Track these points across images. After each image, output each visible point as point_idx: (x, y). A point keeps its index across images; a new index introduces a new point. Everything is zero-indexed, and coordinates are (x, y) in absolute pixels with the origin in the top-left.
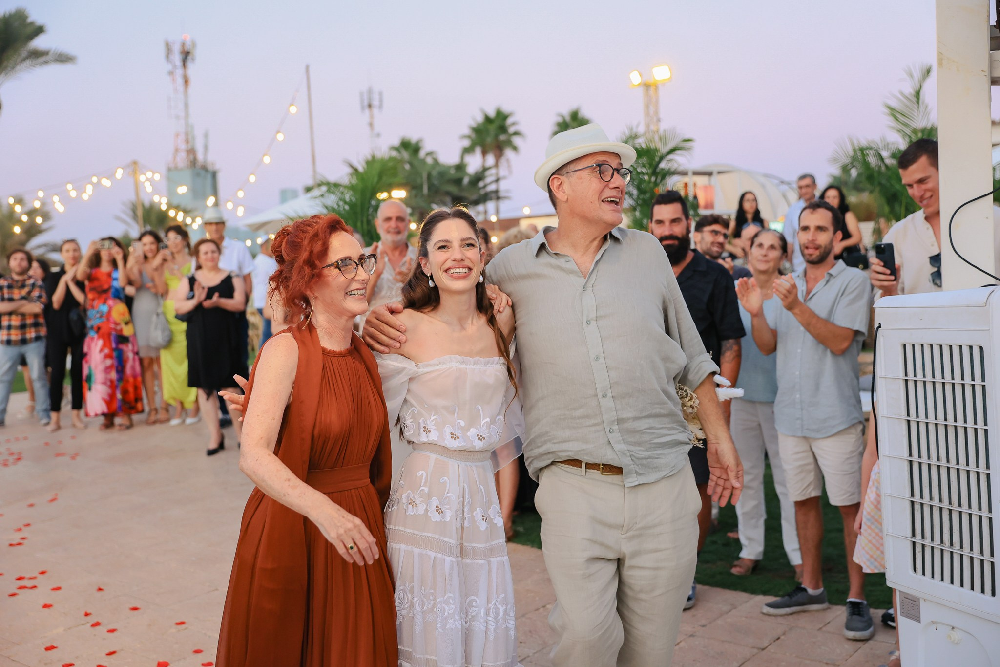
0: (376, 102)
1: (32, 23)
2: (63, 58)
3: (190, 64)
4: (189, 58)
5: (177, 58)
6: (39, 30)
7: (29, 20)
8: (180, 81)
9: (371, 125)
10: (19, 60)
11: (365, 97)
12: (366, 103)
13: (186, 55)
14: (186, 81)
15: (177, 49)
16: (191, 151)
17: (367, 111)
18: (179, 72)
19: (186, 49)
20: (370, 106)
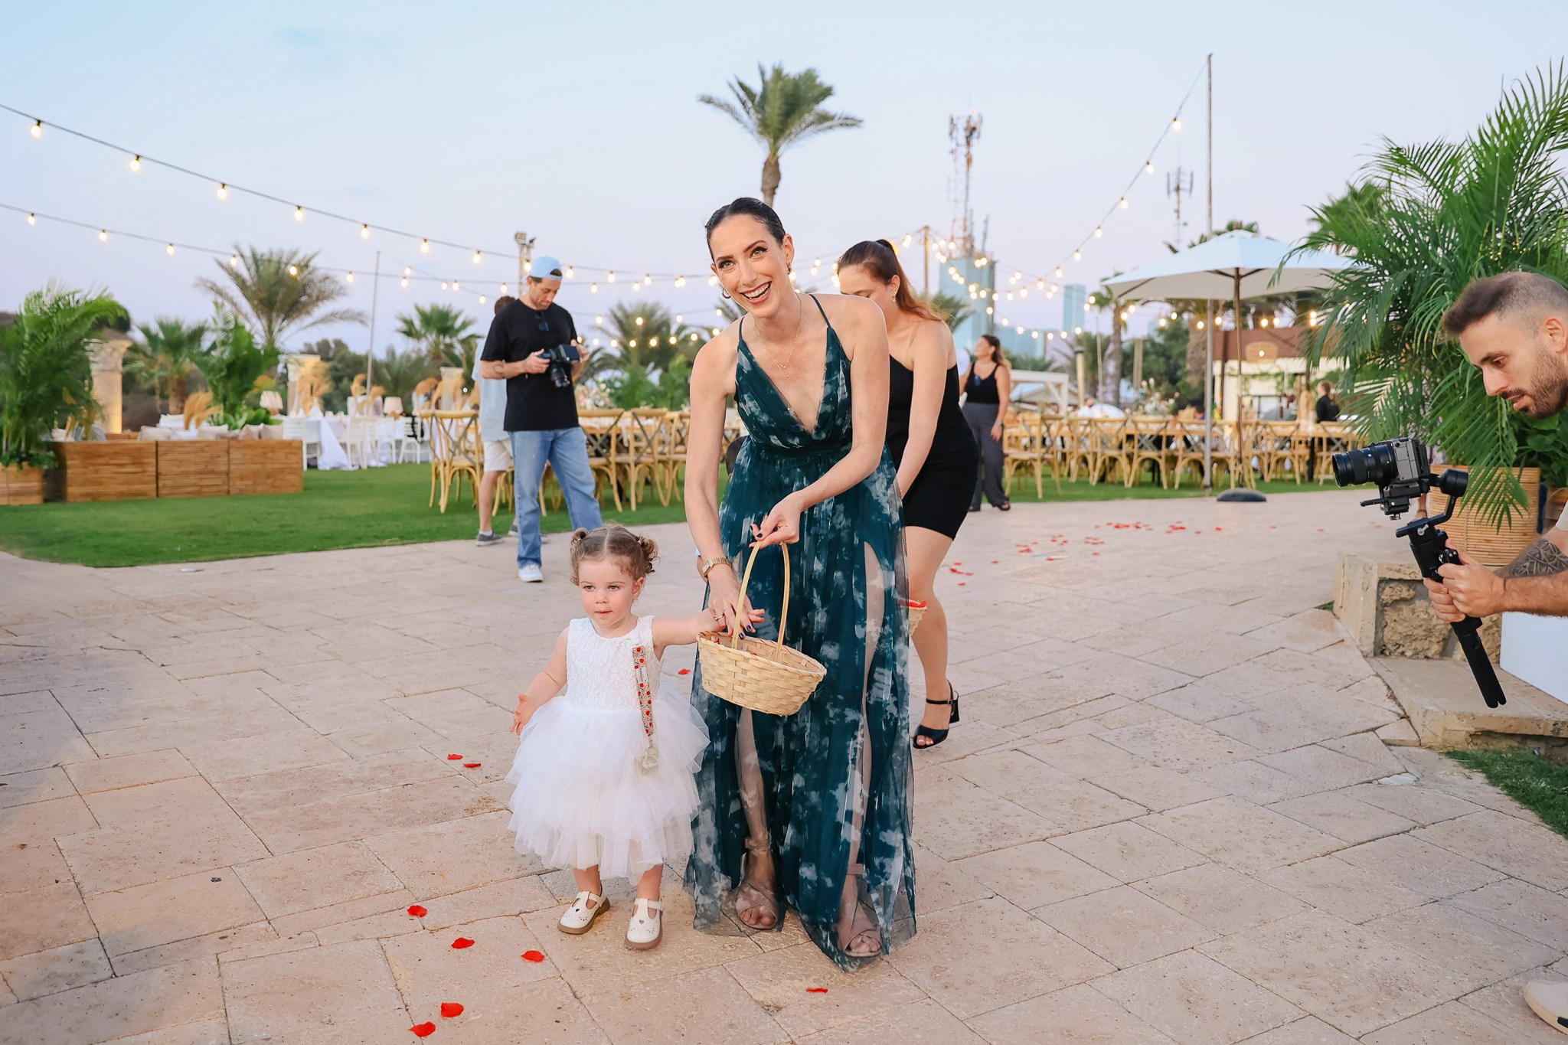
0: (1185, 185)
1: (820, 85)
2: (850, 122)
3: (974, 141)
4: (975, 134)
5: (961, 135)
6: (827, 92)
7: (818, 81)
8: (963, 160)
9: (1177, 211)
10: (803, 126)
11: (1173, 179)
12: (1173, 186)
13: (971, 131)
14: (969, 161)
15: (961, 125)
16: (969, 239)
17: (1174, 195)
18: (963, 150)
19: (972, 124)
20: (1178, 189)
